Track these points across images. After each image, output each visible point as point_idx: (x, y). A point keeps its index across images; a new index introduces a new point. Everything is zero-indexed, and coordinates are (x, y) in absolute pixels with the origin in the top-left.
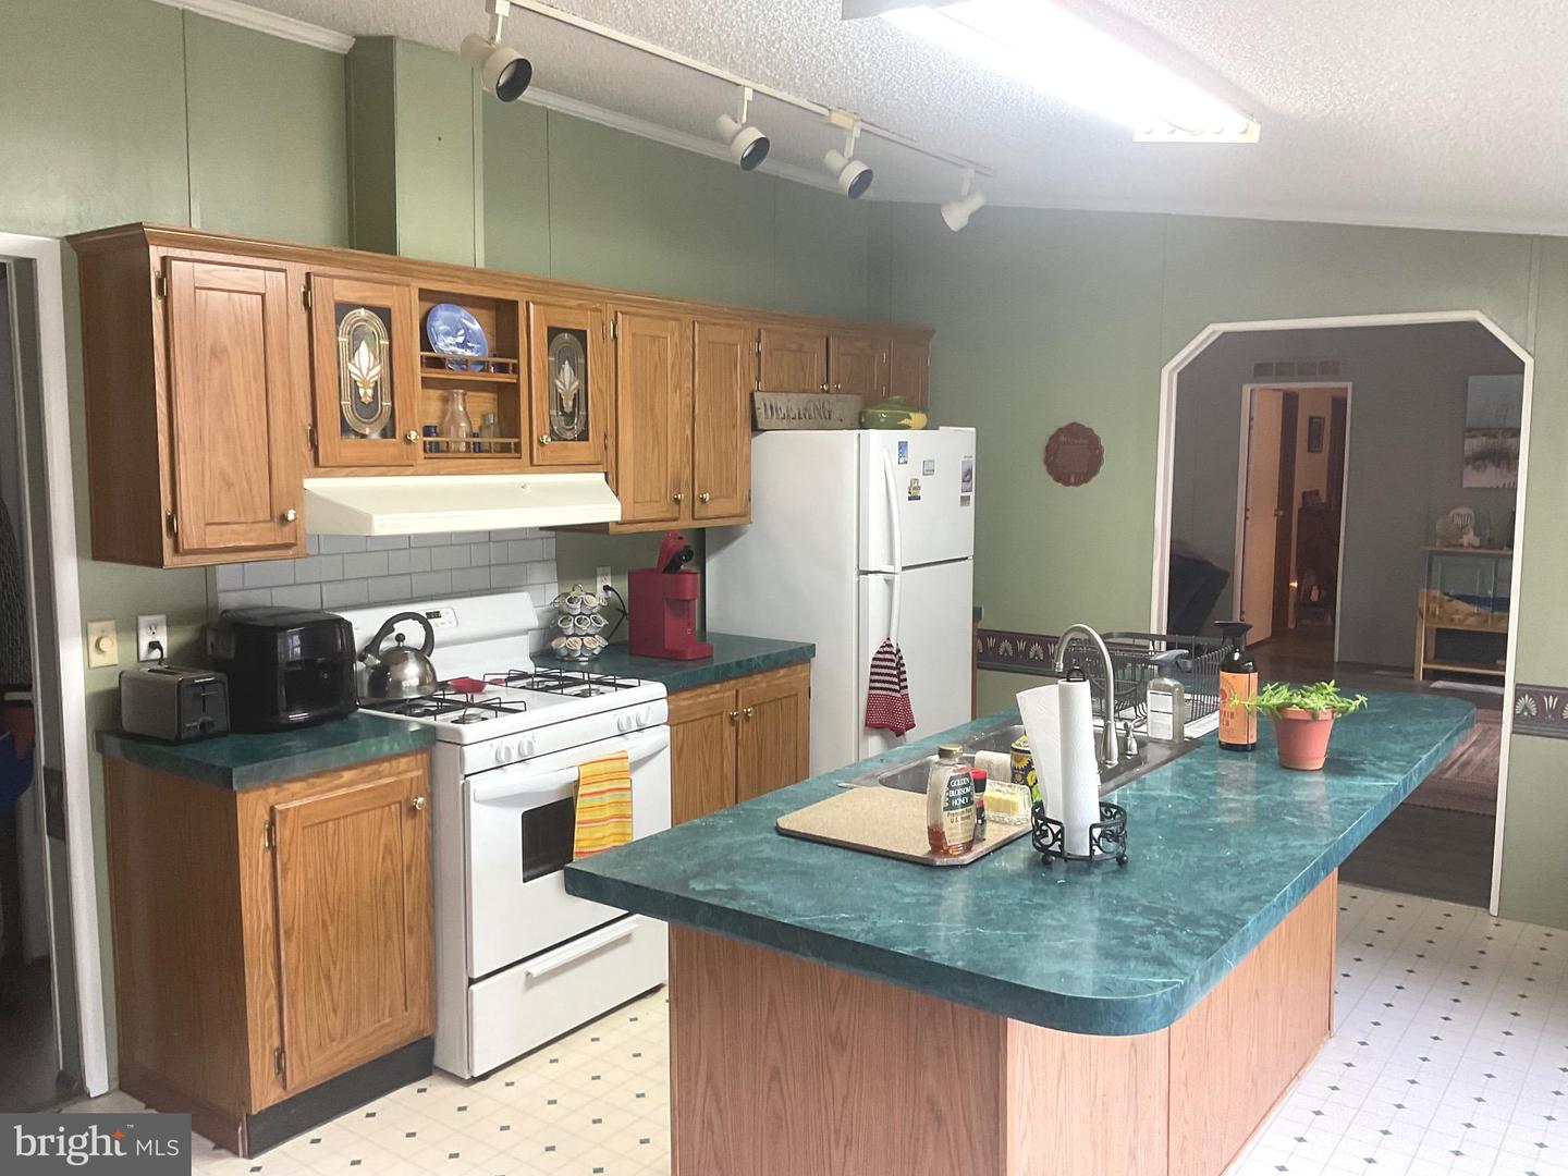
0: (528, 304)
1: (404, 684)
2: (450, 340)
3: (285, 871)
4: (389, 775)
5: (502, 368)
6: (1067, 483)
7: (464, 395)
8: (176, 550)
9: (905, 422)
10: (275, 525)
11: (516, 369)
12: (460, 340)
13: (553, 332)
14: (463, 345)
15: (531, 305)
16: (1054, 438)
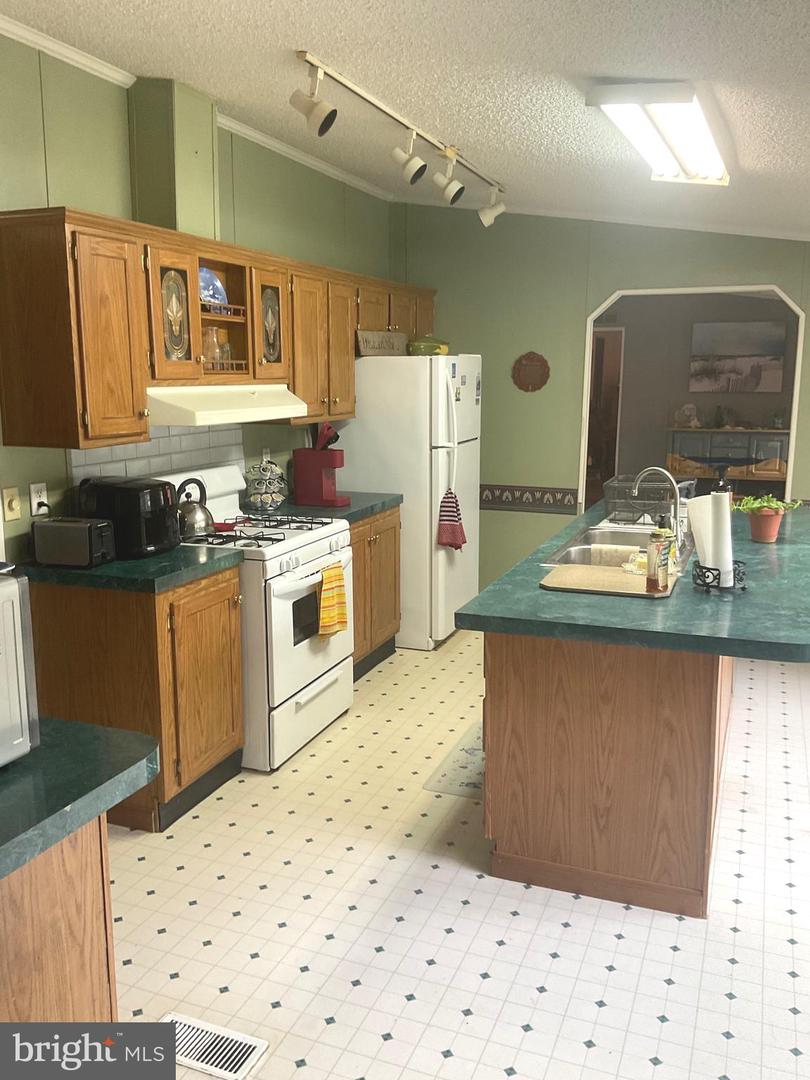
0: (250, 268)
1: (196, 526)
2: (206, 293)
3: (179, 646)
4: (222, 582)
5: (236, 313)
6: (527, 390)
7: (217, 330)
8: (86, 436)
9: (438, 351)
10: (136, 418)
11: (245, 314)
12: (211, 292)
13: (264, 288)
14: (213, 296)
15: (254, 270)
16: (519, 362)
